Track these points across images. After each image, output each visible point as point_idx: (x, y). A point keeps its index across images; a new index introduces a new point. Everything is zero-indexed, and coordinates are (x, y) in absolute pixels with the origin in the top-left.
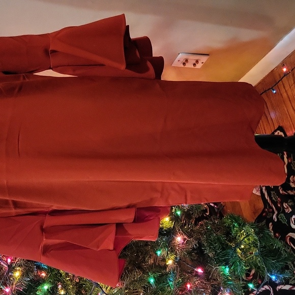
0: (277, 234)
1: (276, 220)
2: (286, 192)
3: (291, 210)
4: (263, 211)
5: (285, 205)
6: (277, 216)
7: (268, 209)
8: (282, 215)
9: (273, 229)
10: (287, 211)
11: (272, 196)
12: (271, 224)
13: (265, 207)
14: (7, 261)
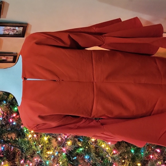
14: (65, 137)
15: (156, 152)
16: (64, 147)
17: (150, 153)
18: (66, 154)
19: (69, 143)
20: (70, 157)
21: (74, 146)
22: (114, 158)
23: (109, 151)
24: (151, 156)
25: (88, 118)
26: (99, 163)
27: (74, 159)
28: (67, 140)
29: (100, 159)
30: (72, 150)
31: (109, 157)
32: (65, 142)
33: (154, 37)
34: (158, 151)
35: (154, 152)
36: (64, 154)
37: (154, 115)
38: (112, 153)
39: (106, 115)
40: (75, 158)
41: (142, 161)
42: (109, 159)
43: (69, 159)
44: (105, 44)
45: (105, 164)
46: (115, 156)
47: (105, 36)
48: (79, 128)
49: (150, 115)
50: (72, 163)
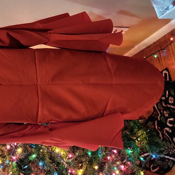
0: (159, 128)
1: (159, 120)
2: (166, 105)
3: (168, 115)
4: (153, 113)
5: (165, 112)
6: (160, 117)
7: (156, 113)
8: (163, 117)
9: (157, 125)
10: (166, 115)
11: (159, 106)
12: (156, 121)
13: (154, 111)
14: (14, 144)
15: (114, 153)
16: (14, 156)
17: (107, 155)
18: (17, 163)
19: (20, 150)
20: (20, 165)
21: (24, 154)
22: (69, 163)
23: (64, 156)
24: (109, 158)
25: (34, 125)
26: (54, 170)
27: (25, 168)
28: (16, 147)
29: (55, 165)
30: (23, 158)
31: (65, 163)
32: (14, 150)
33: (103, 33)
34: (115, 151)
35: (111, 153)
36: (14, 163)
37: (106, 115)
38: (68, 157)
39: (54, 119)
40: (27, 167)
41: (99, 163)
42: (65, 164)
43: (20, 168)
44: (51, 42)
45: (60, 170)
46: (70, 160)
47: (50, 33)
48: (24, 136)
49: (102, 116)
50: (23, 172)
